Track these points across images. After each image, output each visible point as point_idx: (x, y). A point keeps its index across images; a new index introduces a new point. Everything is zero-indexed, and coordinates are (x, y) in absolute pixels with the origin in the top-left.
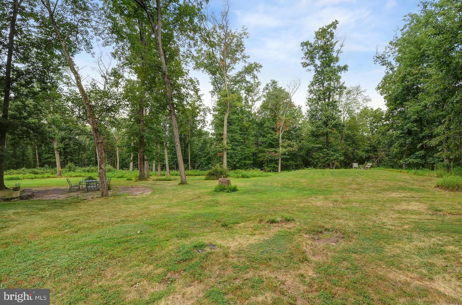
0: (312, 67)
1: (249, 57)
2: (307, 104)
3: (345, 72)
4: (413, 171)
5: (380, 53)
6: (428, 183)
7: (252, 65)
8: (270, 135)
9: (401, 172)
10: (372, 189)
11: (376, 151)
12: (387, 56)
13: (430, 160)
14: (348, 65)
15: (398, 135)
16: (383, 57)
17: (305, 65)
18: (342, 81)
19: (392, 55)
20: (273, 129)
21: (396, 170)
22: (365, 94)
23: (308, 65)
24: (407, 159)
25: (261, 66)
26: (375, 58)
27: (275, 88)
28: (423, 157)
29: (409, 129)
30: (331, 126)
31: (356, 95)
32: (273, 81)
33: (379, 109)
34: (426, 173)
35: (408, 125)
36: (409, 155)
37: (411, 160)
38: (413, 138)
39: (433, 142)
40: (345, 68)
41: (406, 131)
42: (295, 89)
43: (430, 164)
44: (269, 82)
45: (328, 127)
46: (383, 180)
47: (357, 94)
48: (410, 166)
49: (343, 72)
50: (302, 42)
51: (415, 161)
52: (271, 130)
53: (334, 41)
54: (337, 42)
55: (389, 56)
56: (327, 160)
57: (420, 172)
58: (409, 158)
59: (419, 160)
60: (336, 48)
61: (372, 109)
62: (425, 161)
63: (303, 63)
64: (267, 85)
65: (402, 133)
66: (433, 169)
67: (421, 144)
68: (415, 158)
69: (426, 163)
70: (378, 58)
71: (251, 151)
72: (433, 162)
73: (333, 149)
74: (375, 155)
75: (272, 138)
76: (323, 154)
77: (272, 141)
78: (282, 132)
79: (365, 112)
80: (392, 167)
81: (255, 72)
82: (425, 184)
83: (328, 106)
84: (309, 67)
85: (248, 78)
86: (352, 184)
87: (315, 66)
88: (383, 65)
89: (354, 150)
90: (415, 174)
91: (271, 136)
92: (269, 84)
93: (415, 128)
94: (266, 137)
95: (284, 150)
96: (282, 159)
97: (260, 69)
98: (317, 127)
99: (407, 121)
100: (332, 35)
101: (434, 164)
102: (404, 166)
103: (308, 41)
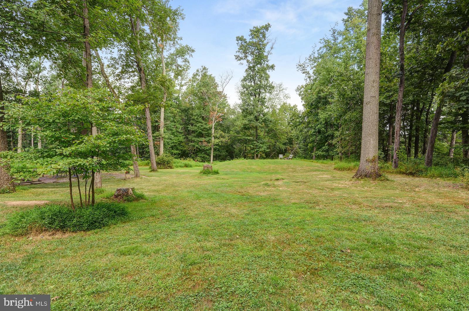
0: (244, 62)
1: (181, 39)
2: (239, 97)
3: (272, 71)
4: (321, 161)
5: (302, 63)
6: (330, 168)
7: (183, 47)
8: (200, 124)
9: (312, 162)
10: (302, 171)
11: (292, 144)
12: (306, 66)
13: (331, 153)
14: (275, 65)
15: (312, 133)
16: (303, 66)
17: (238, 58)
18: (271, 80)
19: (310, 66)
20: (203, 118)
21: (309, 160)
22: (286, 92)
23: (241, 59)
24: (317, 152)
25: (194, 51)
26: (298, 66)
27: (205, 75)
28: (327, 151)
29: (319, 130)
30: (261, 121)
31: (278, 92)
32: (203, 67)
33: (295, 105)
34: (329, 162)
35: (319, 126)
36: (318, 149)
37: (320, 153)
38: (321, 136)
39: (334, 142)
40: (272, 67)
41: (317, 131)
42: (228, 80)
43: (331, 156)
44: (200, 68)
45: (258, 121)
46: (306, 166)
47: (280, 91)
48: (318, 157)
49: (270, 70)
50: (238, 36)
51: (322, 154)
52: (201, 119)
53: (265, 42)
54: (268, 43)
55: (308, 66)
56: (257, 152)
57: (325, 161)
58: (318, 151)
59: (324, 153)
60: (267, 49)
61: (290, 105)
62: (328, 153)
63: (236, 56)
64: (198, 71)
65: (314, 132)
66: (332, 160)
67: (327, 143)
68: (322, 152)
69: (328, 155)
70: (300, 66)
71: (178, 139)
72: (333, 154)
73: (262, 142)
74: (290, 147)
75: (202, 127)
76: (253, 146)
77: (203, 130)
78: (214, 122)
79: (285, 108)
80: (305, 158)
81: (187, 56)
82: (329, 168)
83: (259, 101)
84: (242, 61)
85: (180, 61)
86: (289, 169)
87: (248, 61)
88: (304, 73)
89: (276, 143)
90: (322, 163)
91: (201, 126)
92: (199, 70)
93: (323, 129)
94: (196, 126)
95: (217, 141)
96: (215, 150)
97: (193, 54)
98: (249, 121)
99: (317, 123)
100: (264, 36)
101: (333, 156)
102: (314, 157)
103: (243, 37)
